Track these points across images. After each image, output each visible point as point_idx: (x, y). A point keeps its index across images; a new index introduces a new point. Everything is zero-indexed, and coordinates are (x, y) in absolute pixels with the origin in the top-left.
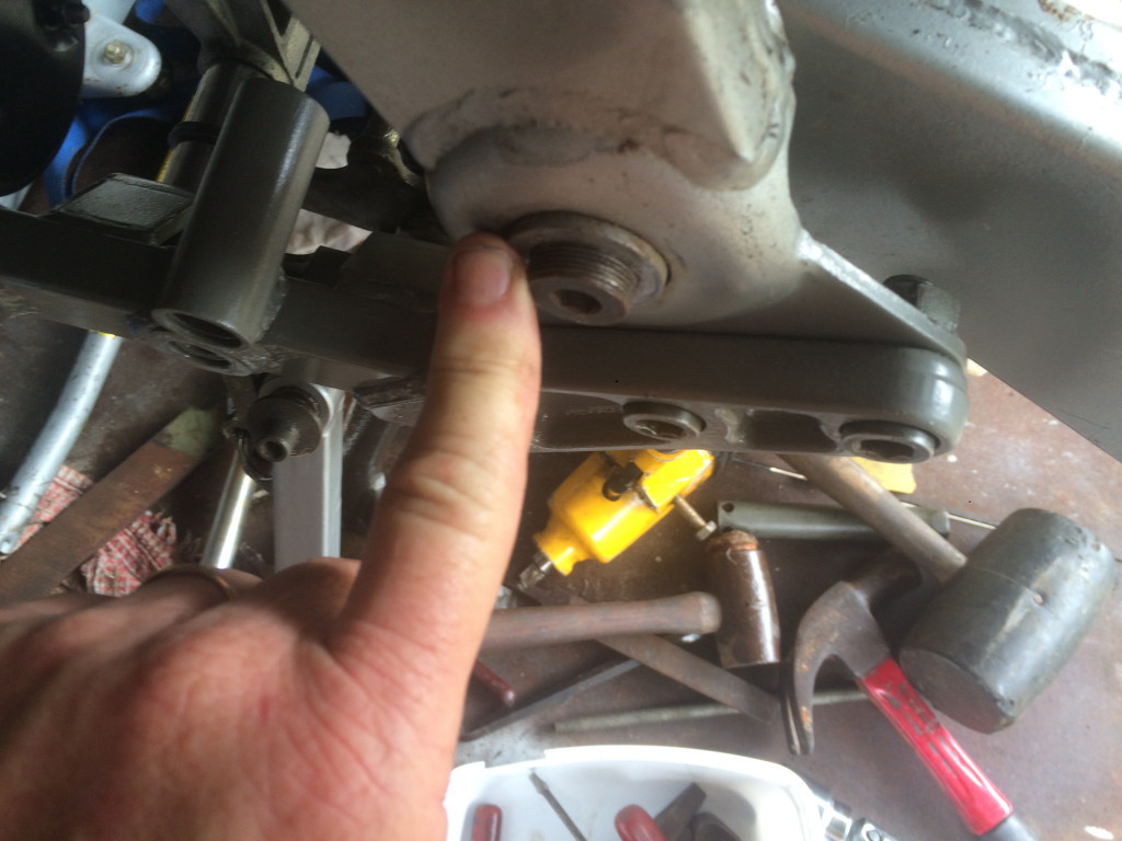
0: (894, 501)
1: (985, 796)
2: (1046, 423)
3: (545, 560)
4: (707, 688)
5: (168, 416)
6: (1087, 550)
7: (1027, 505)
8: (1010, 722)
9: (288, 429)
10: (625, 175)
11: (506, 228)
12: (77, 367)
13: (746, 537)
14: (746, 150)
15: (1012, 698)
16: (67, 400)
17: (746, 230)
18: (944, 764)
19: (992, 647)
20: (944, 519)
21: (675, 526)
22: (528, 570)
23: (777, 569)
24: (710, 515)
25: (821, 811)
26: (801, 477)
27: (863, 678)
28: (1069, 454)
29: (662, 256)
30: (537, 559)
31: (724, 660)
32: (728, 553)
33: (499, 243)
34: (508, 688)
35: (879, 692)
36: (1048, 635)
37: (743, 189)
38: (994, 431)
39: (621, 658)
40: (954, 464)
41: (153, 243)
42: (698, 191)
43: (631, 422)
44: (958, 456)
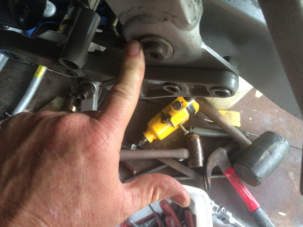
0: (235, 128)
1: (253, 202)
2: (275, 111)
3: (146, 138)
4: (185, 173)
5: (53, 98)
6: (282, 142)
7: (269, 130)
8: (260, 183)
9: (86, 92)
10: (164, 26)
11: (139, 38)
12: (30, 85)
13: (197, 135)
14: (190, 22)
15: (261, 177)
16: (27, 93)
17: (190, 40)
18: (243, 194)
19: (256, 164)
20: (247, 133)
21: (179, 132)
22: (141, 141)
23: (204, 144)
24: (188, 129)
25: (211, 204)
26: (212, 121)
27: (224, 172)
28: (280, 119)
29: (172, 46)
30: (144, 138)
31: (189, 166)
32: (192, 139)
33: (137, 42)
34: (134, 170)
35: (228, 175)
36: (271, 162)
37: (189, 31)
38: (262, 112)
39: (163, 164)
40: (251, 120)
41: (58, 45)
42: (179, 30)
43: (165, 88)
44: (252, 118)
